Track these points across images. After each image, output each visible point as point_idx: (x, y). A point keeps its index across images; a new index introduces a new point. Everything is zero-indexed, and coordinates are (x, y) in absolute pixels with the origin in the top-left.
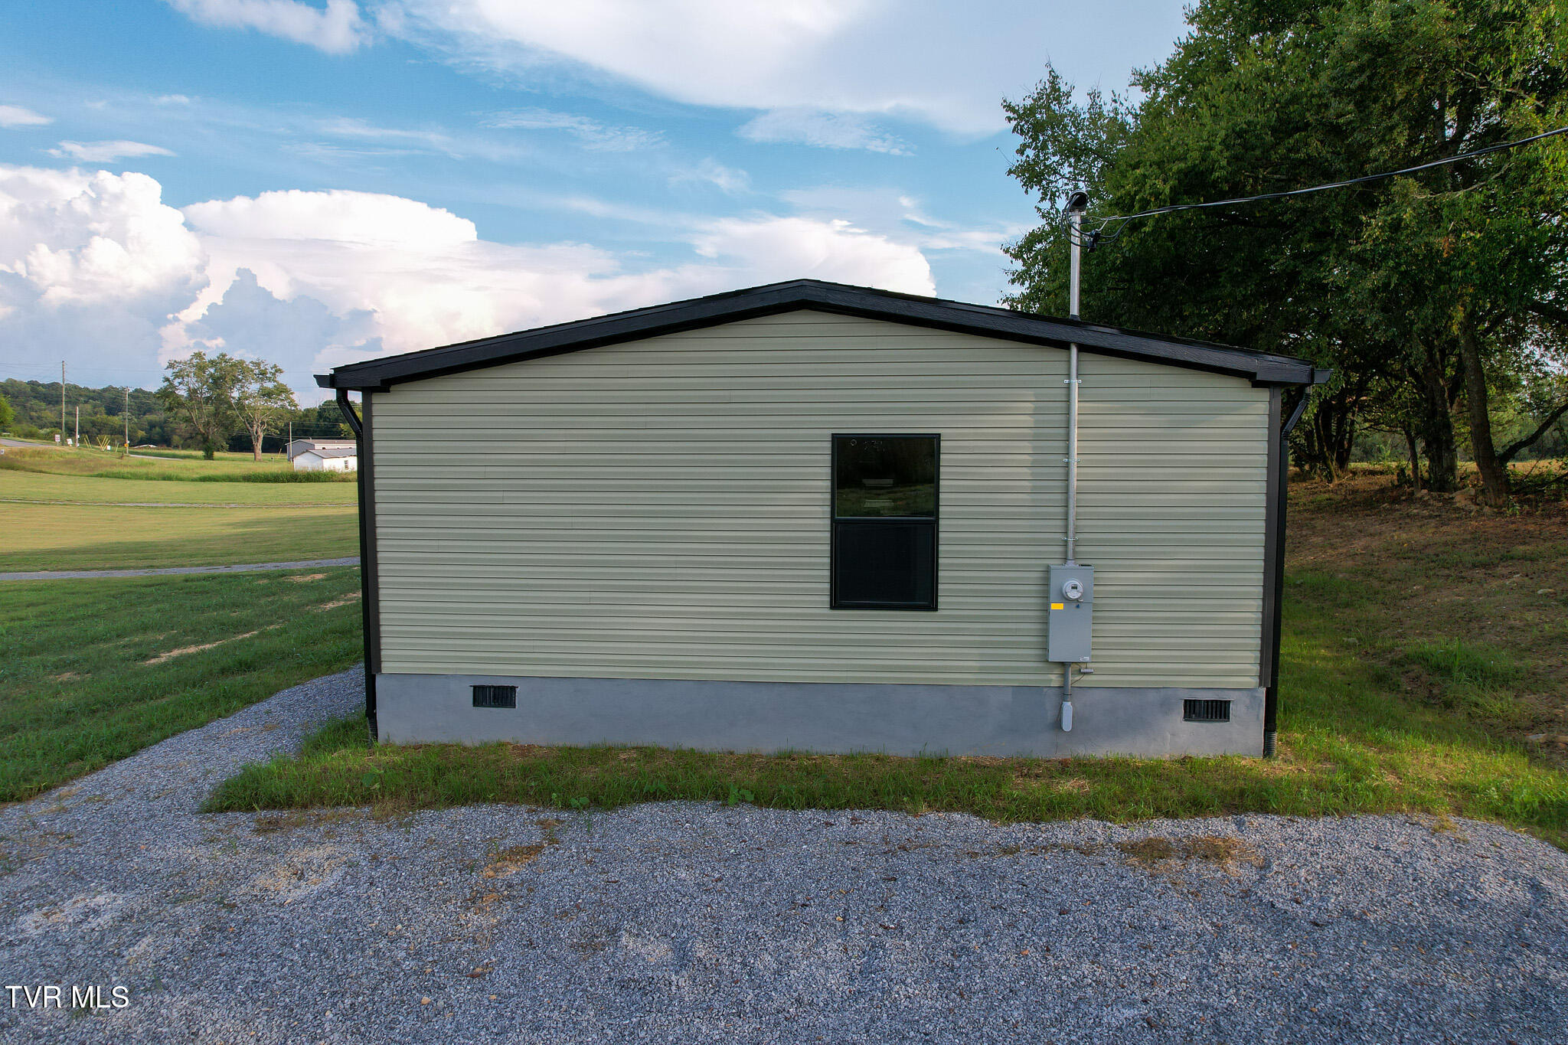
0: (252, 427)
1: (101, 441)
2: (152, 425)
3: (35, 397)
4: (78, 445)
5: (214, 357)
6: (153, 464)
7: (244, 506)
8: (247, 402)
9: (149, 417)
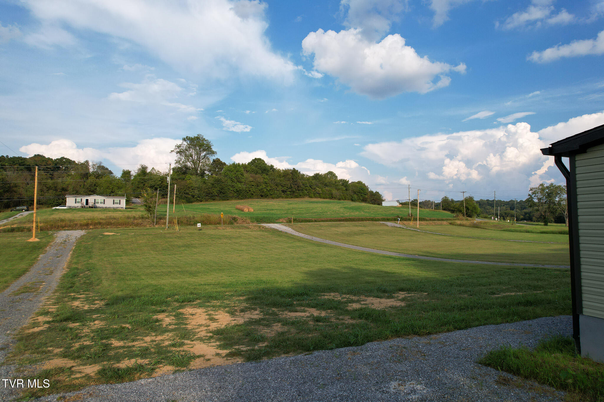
0: (564, 212)
1: (506, 219)
2: (526, 213)
3: (488, 205)
4: (499, 220)
5: (548, 185)
6: (523, 227)
7: (557, 243)
8: (562, 202)
9: (525, 210)
